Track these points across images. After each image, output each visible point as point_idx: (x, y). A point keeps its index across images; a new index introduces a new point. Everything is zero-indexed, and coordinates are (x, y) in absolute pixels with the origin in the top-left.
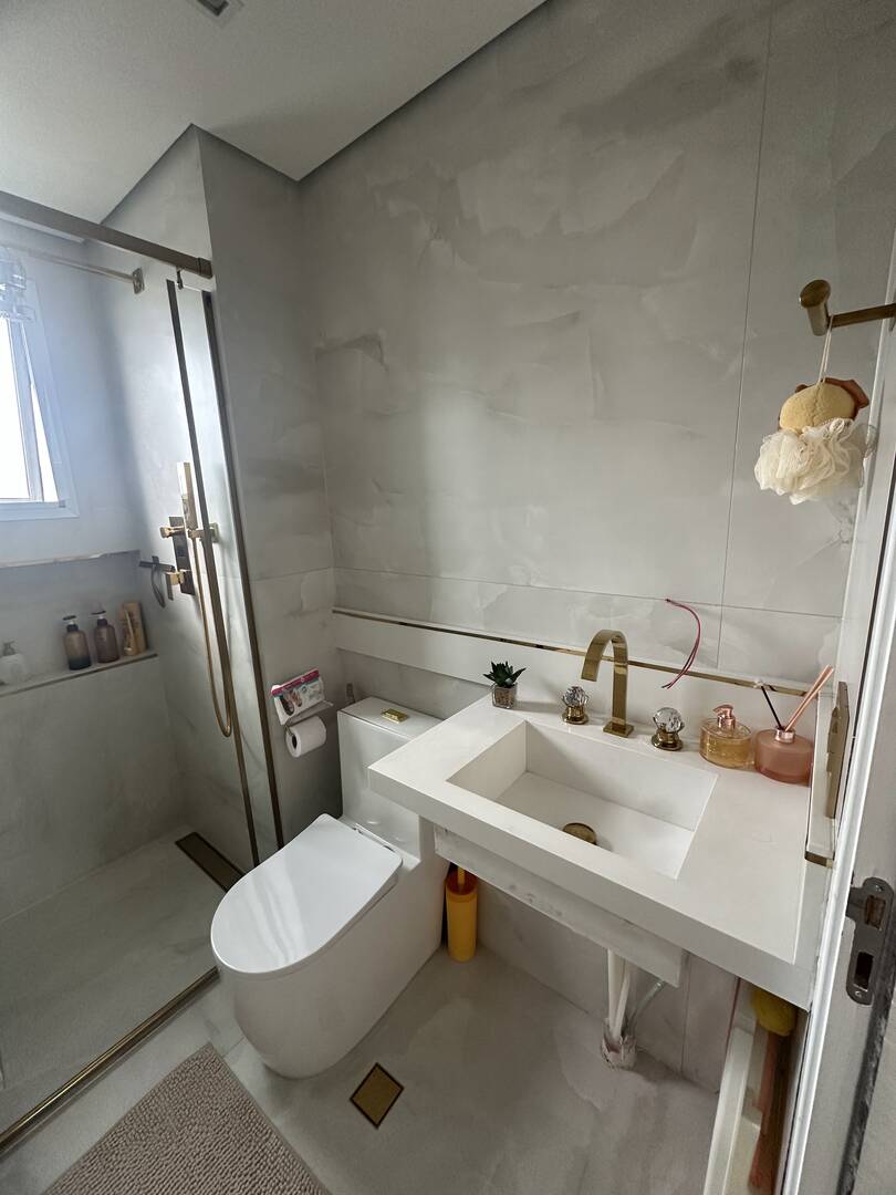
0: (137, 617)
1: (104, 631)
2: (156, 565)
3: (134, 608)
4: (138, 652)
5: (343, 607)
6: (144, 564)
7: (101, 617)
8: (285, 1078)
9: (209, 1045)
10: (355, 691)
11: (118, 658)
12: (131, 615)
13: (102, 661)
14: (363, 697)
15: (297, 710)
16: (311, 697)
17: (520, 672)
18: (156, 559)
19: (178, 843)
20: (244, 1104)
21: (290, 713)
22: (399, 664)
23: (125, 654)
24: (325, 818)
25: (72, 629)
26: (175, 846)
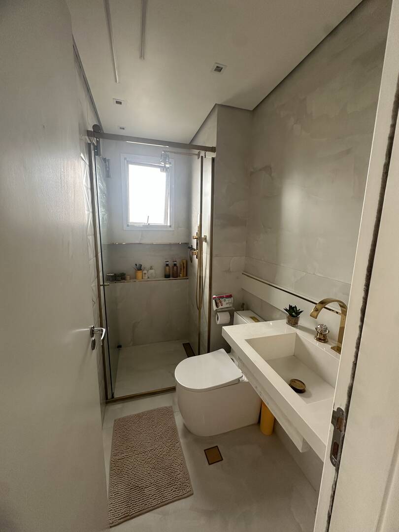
0: (185, 265)
1: (175, 267)
2: (191, 248)
3: (185, 261)
4: (183, 277)
5: (247, 273)
6: (189, 248)
7: (175, 263)
8: (188, 430)
9: (171, 407)
10: (245, 306)
11: (177, 277)
12: (183, 264)
13: (173, 277)
14: (248, 309)
15: (220, 307)
16: (227, 304)
17: (302, 311)
18: (192, 246)
19: (183, 344)
20: (174, 429)
21: (217, 307)
22: (262, 300)
23: (180, 276)
24: (222, 350)
25: (167, 265)
26: (182, 345)
